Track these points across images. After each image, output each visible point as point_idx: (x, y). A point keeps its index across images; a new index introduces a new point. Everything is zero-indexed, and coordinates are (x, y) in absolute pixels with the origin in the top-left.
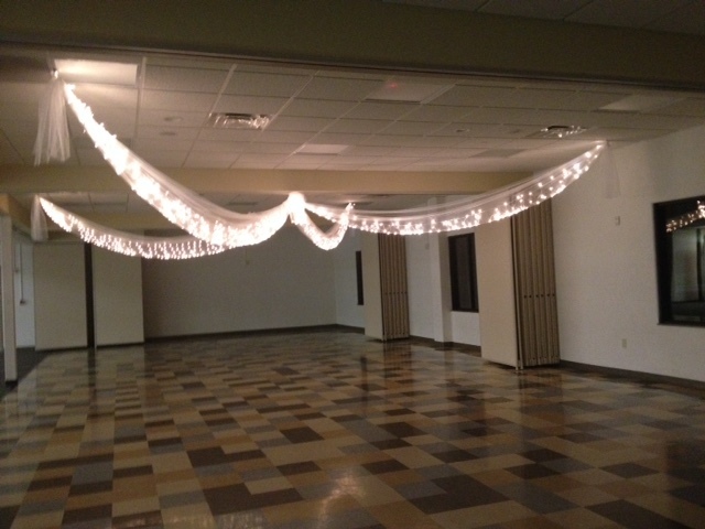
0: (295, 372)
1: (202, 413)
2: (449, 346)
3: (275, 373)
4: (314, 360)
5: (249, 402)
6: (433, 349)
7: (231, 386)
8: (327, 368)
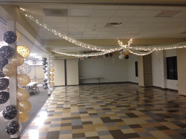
0: (122, 95)
1: (101, 106)
2: (166, 89)
3: (116, 95)
4: (126, 92)
5: (112, 103)
6: (161, 90)
7: (106, 98)
8: (131, 94)
